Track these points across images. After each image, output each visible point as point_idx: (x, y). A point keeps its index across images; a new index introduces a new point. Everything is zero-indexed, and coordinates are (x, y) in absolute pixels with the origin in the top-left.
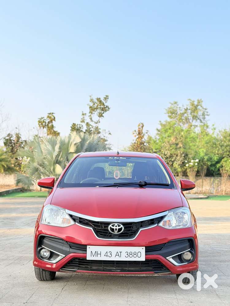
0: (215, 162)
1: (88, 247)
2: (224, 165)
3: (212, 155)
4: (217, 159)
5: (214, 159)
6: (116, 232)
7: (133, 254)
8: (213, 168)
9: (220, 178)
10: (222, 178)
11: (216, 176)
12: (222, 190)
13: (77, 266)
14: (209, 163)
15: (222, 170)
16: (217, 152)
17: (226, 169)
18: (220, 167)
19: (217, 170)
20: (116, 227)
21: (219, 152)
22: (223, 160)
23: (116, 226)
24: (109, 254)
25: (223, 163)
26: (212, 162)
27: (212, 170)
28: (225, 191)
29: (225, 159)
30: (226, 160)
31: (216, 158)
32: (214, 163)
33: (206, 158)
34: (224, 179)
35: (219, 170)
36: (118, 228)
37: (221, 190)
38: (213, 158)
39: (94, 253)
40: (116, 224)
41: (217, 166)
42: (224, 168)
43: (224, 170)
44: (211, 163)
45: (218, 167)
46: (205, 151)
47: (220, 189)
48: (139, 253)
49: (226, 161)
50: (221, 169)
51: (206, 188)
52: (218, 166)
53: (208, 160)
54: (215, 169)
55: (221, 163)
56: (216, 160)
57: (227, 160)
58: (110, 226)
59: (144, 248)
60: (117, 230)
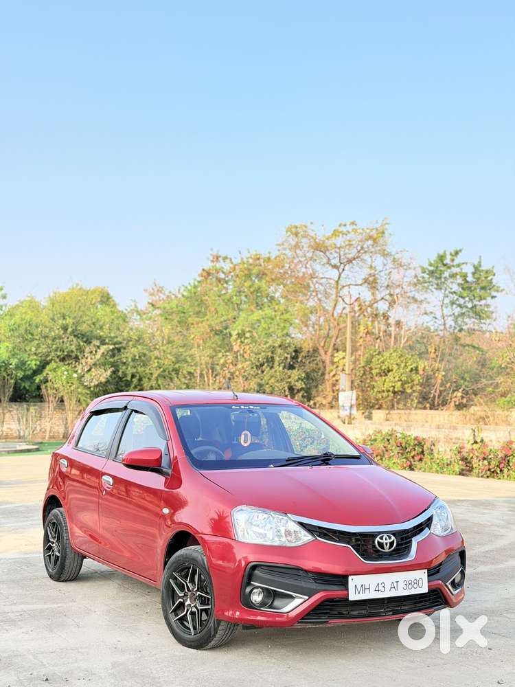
0: (31, 371)
1: (350, 578)
2: (49, 379)
3: (25, 357)
4: (35, 365)
5: (29, 365)
6: (387, 549)
7: (413, 584)
8: (26, 384)
9: (39, 404)
10: (47, 405)
11: (31, 400)
12: (43, 430)
13: (327, 613)
14: (20, 374)
15: (46, 387)
16: (33, 349)
17: (56, 386)
18: (41, 381)
19: (34, 387)
20: (386, 541)
21: (40, 350)
22: (48, 367)
23: (386, 539)
24: (381, 588)
25: (48, 374)
26: (25, 371)
27: (25, 388)
28: (50, 432)
29: (53, 365)
30: (55, 367)
31: (33, 364)
32: (29, 373)
33: (14, 362)
34: (49, 406)
35: (39, 388)
36: (389, 541)
37: (40, 430)
38: (29, 362)
39: (359, 587)
40: (385, 536)
41: (35, 380)
42: (49, 384)
43: (51, 388)
44: (23, 374)
45: (37, 381)
46: (10, 346)
47: (38, 428)
48: (420, 580)
49: (54, 370)
50: (43, 387)
51: (9, 426)
52: (38, 379)
53: (17, 367)
54: (30, 386)
55: (44, 374)
56: (34, 367)
57: (58, 367)
58: (378, 539)
59: (426, 571)
60: (388, 544)
